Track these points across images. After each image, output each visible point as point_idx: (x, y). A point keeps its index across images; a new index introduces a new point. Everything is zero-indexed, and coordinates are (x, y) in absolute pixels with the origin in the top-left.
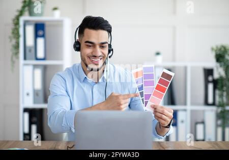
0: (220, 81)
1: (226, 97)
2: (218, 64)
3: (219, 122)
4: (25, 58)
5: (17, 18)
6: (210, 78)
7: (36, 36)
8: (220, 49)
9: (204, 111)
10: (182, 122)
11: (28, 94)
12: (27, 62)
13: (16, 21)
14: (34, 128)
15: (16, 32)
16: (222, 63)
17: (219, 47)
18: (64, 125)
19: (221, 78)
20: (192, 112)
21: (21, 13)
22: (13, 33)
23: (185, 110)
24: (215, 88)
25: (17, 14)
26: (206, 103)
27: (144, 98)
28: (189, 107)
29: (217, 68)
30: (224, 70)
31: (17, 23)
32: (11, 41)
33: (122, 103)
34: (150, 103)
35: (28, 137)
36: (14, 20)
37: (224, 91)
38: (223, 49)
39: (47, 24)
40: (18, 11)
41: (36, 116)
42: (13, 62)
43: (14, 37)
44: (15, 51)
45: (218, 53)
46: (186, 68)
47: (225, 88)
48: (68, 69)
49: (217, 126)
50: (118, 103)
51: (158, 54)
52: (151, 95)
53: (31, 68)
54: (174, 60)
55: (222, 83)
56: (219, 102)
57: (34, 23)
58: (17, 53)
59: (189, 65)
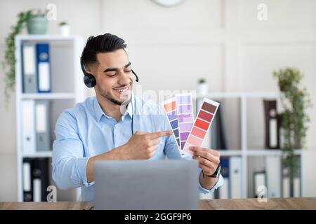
0: (285, 117)
1: (295, 138)
2: (283, 94)
3: (286, 171)
4: (24, 91)
5: (12, 37)
6: (273, 113)
7: (38, 61)
8: (285, 74)
9: (265, 157)
10: (236, 172)
11: (28, 139)
12: (27, 95)
13: (10, 41)
14: (37, 183)
15: (10, 56)
16: (289, 93)
17: (284, 71)
18: (74, 177)
19: (287, 113)
20: (250, 158)
21: (17, 30)
22: (7, 57)
23: (240, 156)
24: (279, 126)
25: (12, 31)
26: (268, 146)
27: (179, 137)
28: (245, 152)
29: (282, 99)
30: (291, 101)
31: (11, 44)
32: (4, 68)
33: (150, 144)
34: (188, 145)
35: (29, 196)
36: (7, 40)
37: (291, 129)
38: (289, 74)
39: (52, 44)
40: (13, 27)
41: (40, 168)
42: (8, 96)
43: (9, 63)
44: (9, 82)
45: (283, 78)
46: (239, 100)
47: (292, 126)
48: (80, 105)
49: (283, 176)
50: (144, 145)
51: (202, 81)
52: (188, 133)
53: (31, 103)
54: (223, 89)
55: (288, 119)
56: (285, 144)
57: (35, 43)
58: (12, 85)
59: (244, 96)
